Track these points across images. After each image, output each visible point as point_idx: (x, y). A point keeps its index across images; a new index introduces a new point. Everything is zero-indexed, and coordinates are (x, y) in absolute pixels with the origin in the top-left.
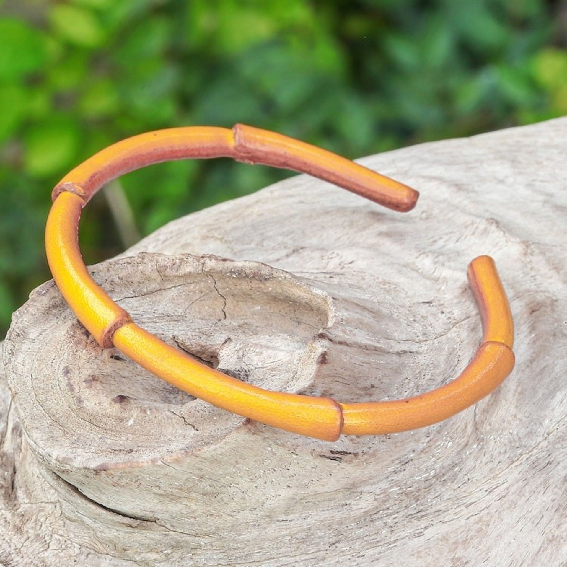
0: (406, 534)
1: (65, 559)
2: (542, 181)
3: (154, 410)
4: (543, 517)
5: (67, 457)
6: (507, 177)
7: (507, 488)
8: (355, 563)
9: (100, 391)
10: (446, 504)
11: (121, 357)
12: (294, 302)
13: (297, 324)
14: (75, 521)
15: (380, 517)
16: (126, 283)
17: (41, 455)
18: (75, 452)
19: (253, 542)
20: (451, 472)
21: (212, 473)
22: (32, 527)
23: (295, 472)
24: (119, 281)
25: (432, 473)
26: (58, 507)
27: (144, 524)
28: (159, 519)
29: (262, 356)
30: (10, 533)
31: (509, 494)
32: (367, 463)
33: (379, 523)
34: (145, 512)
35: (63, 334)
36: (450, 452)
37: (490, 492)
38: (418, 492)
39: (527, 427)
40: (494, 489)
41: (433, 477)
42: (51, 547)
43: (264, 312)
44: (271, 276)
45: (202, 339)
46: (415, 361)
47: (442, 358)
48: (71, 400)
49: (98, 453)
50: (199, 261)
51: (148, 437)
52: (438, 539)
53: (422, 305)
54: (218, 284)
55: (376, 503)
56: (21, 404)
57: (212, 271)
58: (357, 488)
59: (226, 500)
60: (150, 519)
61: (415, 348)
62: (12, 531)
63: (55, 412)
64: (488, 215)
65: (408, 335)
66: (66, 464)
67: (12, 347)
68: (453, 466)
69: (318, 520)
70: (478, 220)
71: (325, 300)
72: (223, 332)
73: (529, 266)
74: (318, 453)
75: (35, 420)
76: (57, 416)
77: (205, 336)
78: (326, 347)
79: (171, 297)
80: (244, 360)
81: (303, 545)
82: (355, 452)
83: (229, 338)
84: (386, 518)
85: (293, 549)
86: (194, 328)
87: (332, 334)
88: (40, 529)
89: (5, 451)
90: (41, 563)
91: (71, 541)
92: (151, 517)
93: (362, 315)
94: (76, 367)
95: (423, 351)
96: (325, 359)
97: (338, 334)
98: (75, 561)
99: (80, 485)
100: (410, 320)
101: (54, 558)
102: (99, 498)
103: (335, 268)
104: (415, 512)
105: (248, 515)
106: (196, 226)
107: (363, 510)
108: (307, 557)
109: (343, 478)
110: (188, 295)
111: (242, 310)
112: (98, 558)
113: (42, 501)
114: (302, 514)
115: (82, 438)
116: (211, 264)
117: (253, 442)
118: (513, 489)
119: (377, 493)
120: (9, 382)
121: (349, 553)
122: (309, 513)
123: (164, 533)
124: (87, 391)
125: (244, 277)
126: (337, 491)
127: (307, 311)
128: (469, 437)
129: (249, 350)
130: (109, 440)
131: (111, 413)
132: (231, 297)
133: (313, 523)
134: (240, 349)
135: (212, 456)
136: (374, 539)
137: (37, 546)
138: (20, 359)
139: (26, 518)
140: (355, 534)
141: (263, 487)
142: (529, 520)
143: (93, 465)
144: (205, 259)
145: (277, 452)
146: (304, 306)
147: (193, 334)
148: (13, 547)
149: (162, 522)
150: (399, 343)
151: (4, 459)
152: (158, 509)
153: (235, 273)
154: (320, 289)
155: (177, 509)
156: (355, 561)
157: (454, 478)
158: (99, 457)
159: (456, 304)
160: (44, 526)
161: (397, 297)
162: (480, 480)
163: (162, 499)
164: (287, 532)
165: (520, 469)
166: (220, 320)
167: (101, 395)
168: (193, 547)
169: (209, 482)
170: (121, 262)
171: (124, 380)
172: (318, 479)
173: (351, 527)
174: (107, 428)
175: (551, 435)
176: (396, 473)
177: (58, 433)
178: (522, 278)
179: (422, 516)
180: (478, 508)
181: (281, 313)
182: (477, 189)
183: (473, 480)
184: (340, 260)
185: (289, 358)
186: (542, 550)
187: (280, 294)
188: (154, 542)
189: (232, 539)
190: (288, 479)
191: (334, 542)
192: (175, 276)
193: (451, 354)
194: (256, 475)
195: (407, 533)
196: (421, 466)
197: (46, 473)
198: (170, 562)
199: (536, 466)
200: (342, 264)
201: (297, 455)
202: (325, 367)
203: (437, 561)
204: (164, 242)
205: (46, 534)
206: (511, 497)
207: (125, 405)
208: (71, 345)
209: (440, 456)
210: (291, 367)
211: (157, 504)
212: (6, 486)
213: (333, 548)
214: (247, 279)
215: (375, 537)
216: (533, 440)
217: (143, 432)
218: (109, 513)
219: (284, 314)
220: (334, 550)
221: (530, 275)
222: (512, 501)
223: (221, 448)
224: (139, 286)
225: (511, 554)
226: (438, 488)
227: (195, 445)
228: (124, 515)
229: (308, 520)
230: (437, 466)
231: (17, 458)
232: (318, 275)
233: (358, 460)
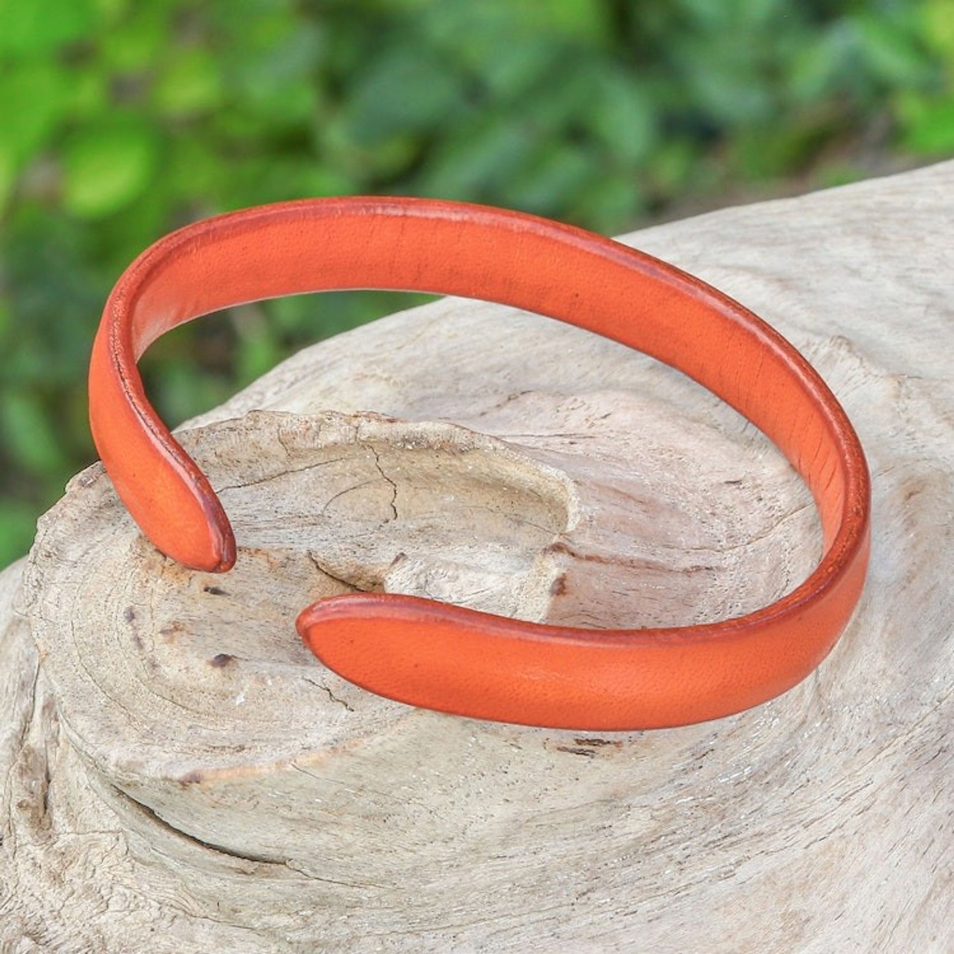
0: (706, 875)
1: (135, 927)
2: (923, 271)
3: (279, 677)
4: (933, 841)
5: (134, 760)
6: (864, 264)
7: (873, 794)
8: (620, 926)
9: (188, 648)
10: (771, 822)
11: (222, 589)
12: (511, 488)
13: (516, 525)
14: (150, 864)
15: (661, 847)
16: (229, 463)
17: (91, 758)
18: (148, 753)
19: (450, 895)
20: (778, 768)
21: (378, 783)
22: (79, 874)
23: (517, 777)
24: (217, 460)
25: (747, 771)
26: (122, 840)
27: (266, 869)
28: (290, 860)
29: (458, 583)
30: (42, 885)
31: (876, 804)
32: (637, 758)
33: (660, 857)
34: (267, 849)
35: (124, 552)
36: (777, 735)
37: (845, 800)
38: (724, 804)
39: (905, 690)
40: (851, 795)
41: (749, 778)
42: (111, 908)
43: (461, 505)
44: (471, 447)
45: (357, 554)
46: (716, 582)
47: (761, 578)
48: (139, 664)
49: (186, 753)
50: (349, 424)
51: (269, 723)
52: (759, 882)
53: (725, 487)
54: (384, 462)
55: (653, 824)
56: (56, 672)
57: (372, 440)
58: (621, 799)
59: (402, 825)
60: (275, 859)
61: (714, 561)
62: (46, 881)
63: (112, 684)
64: (833, 331)
65: (703, 539)
66: (133, 772)
67: (39, 575)
68: (781, 759)
69: (558, 854)
70: (817, 340)
71: (562, 484)
72: (393, 542)
73: (904, 416)
74: (554, 744)
75: (80, 698)
76: (116, 691)
77: (362, 550)
78: (564, 566)
79: (305, 485)
80: (427, 589)
81: (533, 896)
82: (616, 740)
83: (402, 554)
84: (671, 848)
85: (517, 904)
86: (343, 536)
87: (574, 544)
88: (92, 877)
89: (32, 746)
90: (95, 934)
91: (145, 896)
92: (278, 857)
93: (626, 509)
94: (147, 608)
95: (729, 566)
96: (564, 587)
97: (585, 543)
98: (153, 930)
99: (157, 805)
100: (705, 514)
101: (116, 926)
102: (190, 828)
103: (577, 427)
104: (720, 836)
105: (441, 849)
106: (346, 356)
107: (631, 837)
108: (540, 916)
109: (598, 784)
110: (333, 480)
111: (423, 503)
112: (191, 924)
113: (96, 828)
114: (530, 844)
115: (159, 727)
116: (370, 428)
117: (446, 728)
118: (882, 796)
119: (656, 807)
120: (34, 634)
121: (611, 909)
122: (541, 843)
123: (300, 881)
124: (167, 649)
125: (426, 449)
126: (589, 805)
127: (532, 504)
128: (808, 709)
129: (437, 572)
130: (204, 731)
131: (207, 686)
132: (405, 481)
133: (550, 860)
134: (421, 572)
135: (377, 754)
136: (651, 884)
137: (88, 905)
138: (52, 596)
139: (69, 858)
140: (620, 876)
141: (463, 802)
142: (910, 846)
143: (179, 774)
144: (359, 419)
145: (485, 745)
146: (527, 495)
147: (342, 546)
148: (48, 907)
149: (296, 863)
150: (688, 552)
151: (30, 759)
152: (289, 843)
153: (411, 443)
154: (553, 467)
155: (321, 842)
156: (621, 921)
157: (782, 780)
158: (187, 759)
159: (782, 483)
160: (98, 871)
161: (683, 474)
162: (827, 781)
163: (294, 826)
164: (506, 876)
165: (894, 760)
166: (387, 521)
167: (189, 655)
168: (349, 904)
169: (373, 797)
170: (218, 428)
171: (227, 627)
172: (556, 787)
173: (613, 865)
174: (201, 711)
175: (944, 703)
176: (686, 773)
177: (119, 718)
178: (893, 437)
179: (732, 844)
180: (826, 827)
181: (489, 507)
182: (814, 285)
183: (817, 781)
184: (588, 412)
185: (503, 585)
186: (933, 897)
187: (487, 475)
188: (282, 897)
189: (414, 889)
190: (506, 787)
191: (585, 890)
192: (310, 450)
193: (775, 570)
194: (453, 783)
195: (707, 872)
196: (727, 760)
197: (99, 786)
198: (311, 930)
199: (920, 756)
200: (591, 420)
201: (520, 748)
202: (563, 599)
203: (757, 919)
204: (292, 384)
205: (102, 885)
206: (878, 808)
207: (229, 671)
208: (138, 570)
209: (760, 742)
210: (506, 600)
211: (287, 834)
212: (34, 804)
213: (583, 901)
214: (430, 451)
215: (653, 879)
216: (916, 711)
217: (261, 715)
218: (208, 851)
219: (493, 508)
220: (585, 904)
221: (906, 432)
222: (881, 814)
223: (391, 740)
224: (250, 467)
225: (882, 904)
226: (757, 795)
227: (348, 736)
228: (232, 854)
229: (541, 856)
230: (755, 759)
231: (51, 756)
232: (551, 440)
233: (621, 754)
